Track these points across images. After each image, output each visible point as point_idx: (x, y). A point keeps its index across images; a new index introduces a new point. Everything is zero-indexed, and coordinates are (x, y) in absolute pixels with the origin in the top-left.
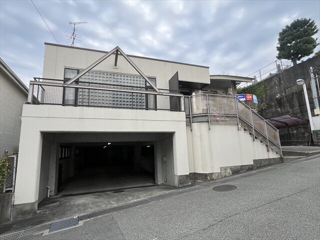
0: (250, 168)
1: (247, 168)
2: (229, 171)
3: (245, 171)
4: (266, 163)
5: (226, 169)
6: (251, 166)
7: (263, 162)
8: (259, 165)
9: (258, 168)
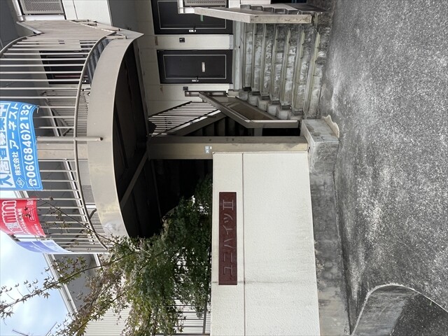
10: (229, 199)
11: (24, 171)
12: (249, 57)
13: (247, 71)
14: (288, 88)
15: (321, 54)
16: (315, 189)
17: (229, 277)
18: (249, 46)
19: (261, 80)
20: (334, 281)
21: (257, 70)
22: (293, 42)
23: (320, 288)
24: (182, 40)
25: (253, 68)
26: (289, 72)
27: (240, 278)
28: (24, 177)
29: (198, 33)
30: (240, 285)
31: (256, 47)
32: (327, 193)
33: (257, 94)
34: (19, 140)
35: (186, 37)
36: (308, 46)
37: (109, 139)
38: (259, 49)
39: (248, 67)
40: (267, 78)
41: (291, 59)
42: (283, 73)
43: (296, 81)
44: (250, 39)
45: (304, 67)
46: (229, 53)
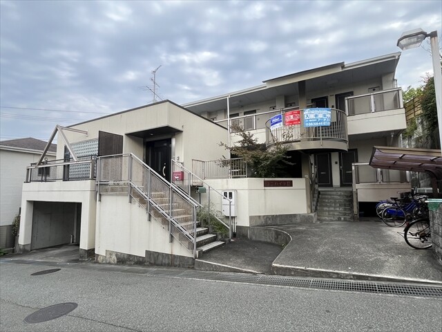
0: (139, 262)
1: (136, 260)
2: (114, 257)
3: (133, 263)
4: (166, 261)
5: (111, 253)
6: (141, 259)
7: (160, 258)
8: (153, 261)
9: (152, 265)
10: (290, 184)
11: (311, 122)
12: (335, 193)
13: (328, 193)
14: (325, 209)
15: (342, 219)
16: (295, 216)
17: (267, 184)
18: (339, 193)
19: (325, 198)
20: (266, 221)
21: (329, 197)
22: (345, 209)
23: (264, 216)
24: (336, 163)
25: (330, 195)
26: (332, 209)
27: (266, 188)
28: (309, 122)
29: (340, 170)
30: (264, 188)
31: (339, 196)
32: (294, 220)
33: (319, 197)
34: (320, 121)
35: (338, 165)
36: (345, 214)
37: (321, 147)
38: (339, 197)
39: (330, 193)
40: (327, 201)
41: (338, 209)
42: (331, 206)
43: (329, 211)
44: (342, 193)
45: (336, 213)
46: (331, 185)
